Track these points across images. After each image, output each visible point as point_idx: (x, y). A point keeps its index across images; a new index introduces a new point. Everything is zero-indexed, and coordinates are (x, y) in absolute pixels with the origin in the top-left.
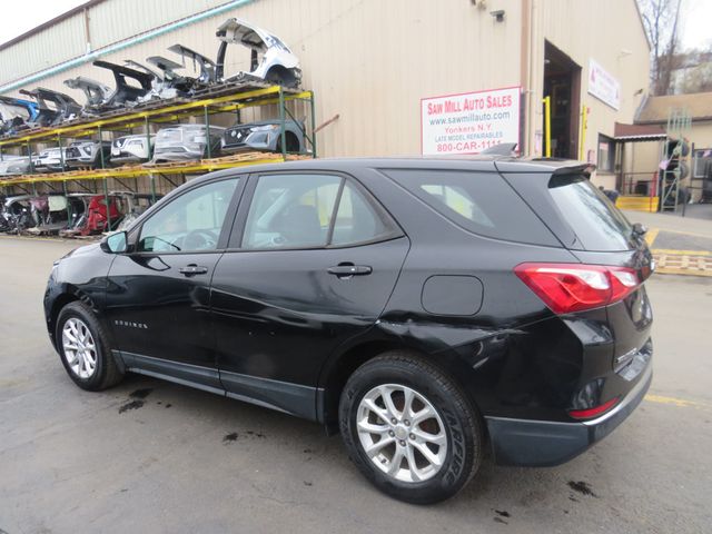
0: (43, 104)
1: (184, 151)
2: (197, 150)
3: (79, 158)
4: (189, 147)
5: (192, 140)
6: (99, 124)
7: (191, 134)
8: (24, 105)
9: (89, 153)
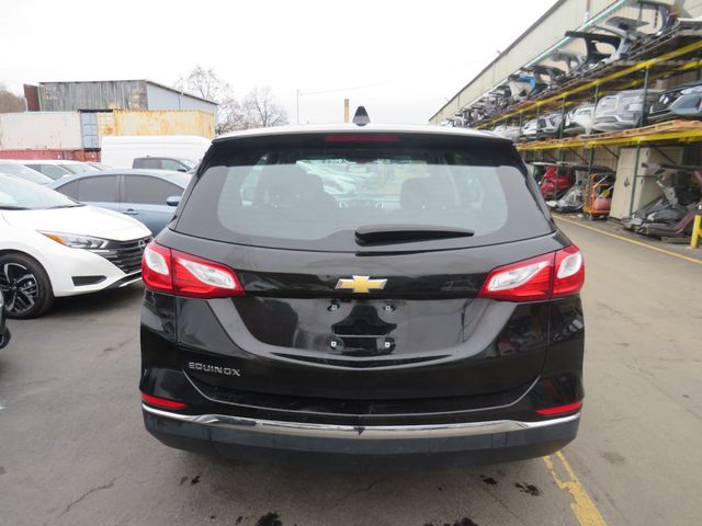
0: (539, 78)
1: (616, 121)
2: (631, 119)
3: (544, 129)
4: (621, 116)
5: (627, 107)
6: (564, 95)
7: (627, 101)
8: (526, 80)
9: (553, 124)
